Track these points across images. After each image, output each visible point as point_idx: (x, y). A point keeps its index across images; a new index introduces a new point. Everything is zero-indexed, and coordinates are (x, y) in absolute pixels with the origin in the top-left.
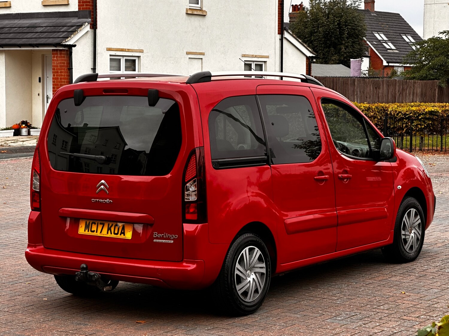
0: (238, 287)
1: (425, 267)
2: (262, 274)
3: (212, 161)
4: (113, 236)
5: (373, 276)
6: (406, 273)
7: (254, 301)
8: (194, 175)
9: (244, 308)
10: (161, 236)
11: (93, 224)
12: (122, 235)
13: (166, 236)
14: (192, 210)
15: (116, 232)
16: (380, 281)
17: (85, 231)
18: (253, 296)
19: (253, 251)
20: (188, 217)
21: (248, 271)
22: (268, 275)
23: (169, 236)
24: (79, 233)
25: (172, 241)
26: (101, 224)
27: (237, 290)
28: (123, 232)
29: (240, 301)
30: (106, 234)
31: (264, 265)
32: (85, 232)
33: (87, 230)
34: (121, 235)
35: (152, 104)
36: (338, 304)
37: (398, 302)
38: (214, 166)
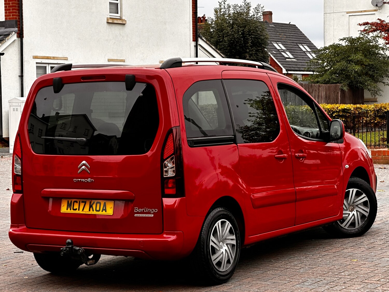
0: (213, 258)
1: (371, 240)
2: (233, 245)
3: (187, 140)
4: (95, 212)
5: (327, 249)
6: (356, 246)
7: (227, 270)
8: (172, 152)
9: (219, 277)
10: (141, 211)
11: (75, 203)
12: (104, 211)
13: (147, 210)
14: (170, 186)
15: (98, 209)
16: (334, 253)
17: (67, 209)
18: (226, 266)
19: (224, 224)
20: (167, 191)
21: (221, 243)
22: (238, 246)
23: (149, 210)
24: (61, 212)
25: (152, 215)
26: (82, 202)
27: (213, 260)
28: (104, 208)
29: (215, 271)
30: (88, 211)
31: (234, 237)
32: (67, 211)
33: (69, 208)
34: (102, 211)
35: (130, 87)
36: (302, 272)
37: (356, 269)
38: (190, 144)
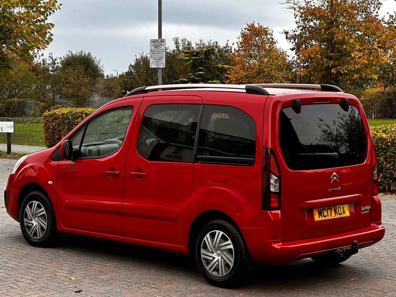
10: (365, 209)
17: (319, 217)
24: (316, 220)
26: (329, 209)
28: (344, 211)
30: (335, 216)
34: (343, 214)
